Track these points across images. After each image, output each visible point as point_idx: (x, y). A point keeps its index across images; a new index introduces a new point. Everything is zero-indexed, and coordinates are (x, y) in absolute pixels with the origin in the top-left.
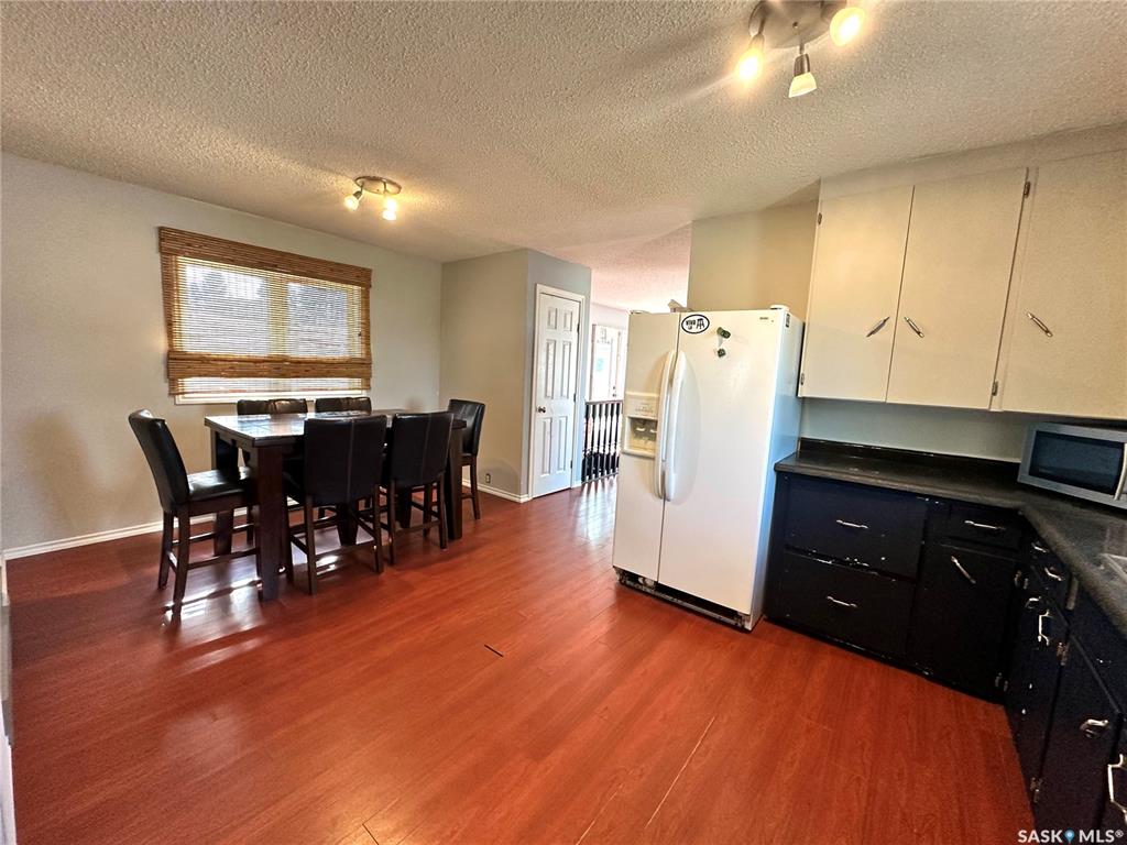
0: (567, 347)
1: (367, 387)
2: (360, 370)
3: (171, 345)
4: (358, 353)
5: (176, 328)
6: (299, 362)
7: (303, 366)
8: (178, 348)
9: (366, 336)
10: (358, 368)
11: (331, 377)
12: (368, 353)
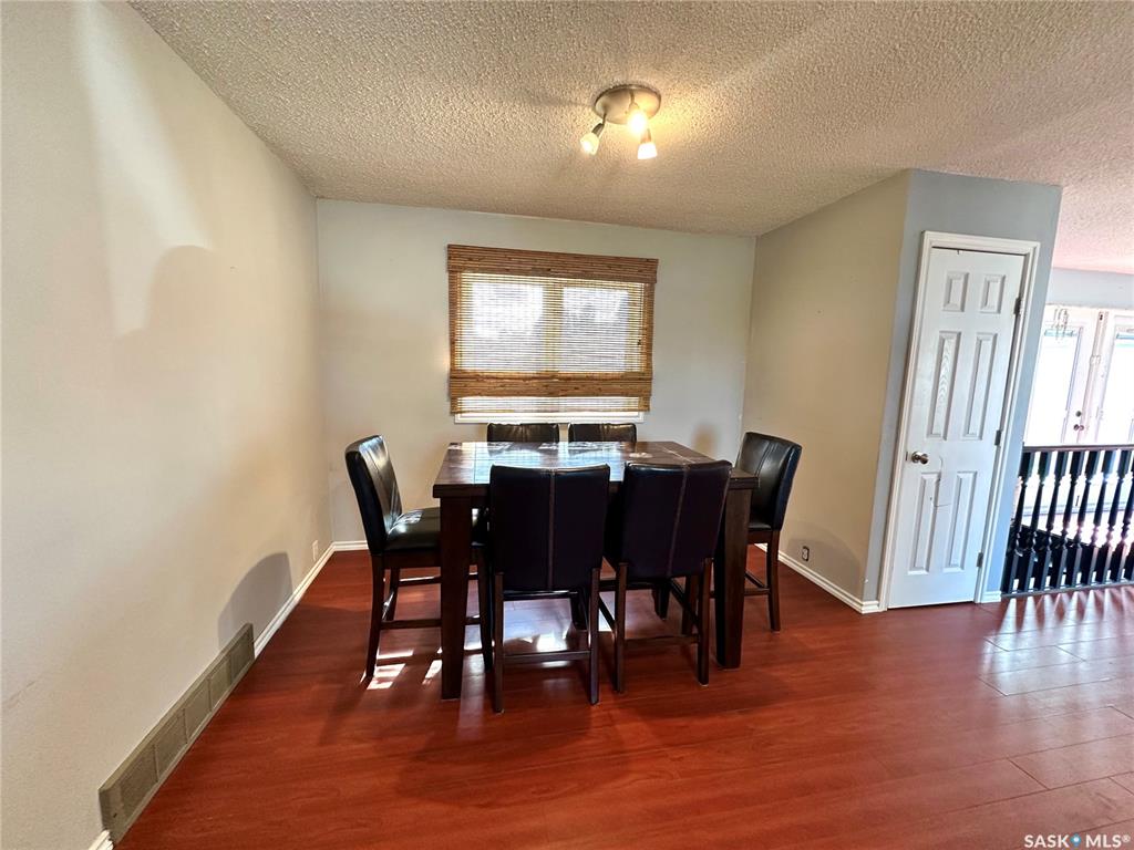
0: (987, 345)
1: (646, 408)
2: (638, 387)
3: (452, 364)
4: (637, 366)
5: (457, 347)
6: (569, 379)
7: (573, 384)
8: (458, 367)
9: (647, 346)
10: (636, 385)
11: (603, 395)
12: (649, 366)
